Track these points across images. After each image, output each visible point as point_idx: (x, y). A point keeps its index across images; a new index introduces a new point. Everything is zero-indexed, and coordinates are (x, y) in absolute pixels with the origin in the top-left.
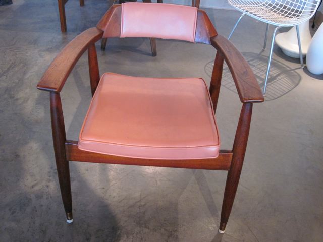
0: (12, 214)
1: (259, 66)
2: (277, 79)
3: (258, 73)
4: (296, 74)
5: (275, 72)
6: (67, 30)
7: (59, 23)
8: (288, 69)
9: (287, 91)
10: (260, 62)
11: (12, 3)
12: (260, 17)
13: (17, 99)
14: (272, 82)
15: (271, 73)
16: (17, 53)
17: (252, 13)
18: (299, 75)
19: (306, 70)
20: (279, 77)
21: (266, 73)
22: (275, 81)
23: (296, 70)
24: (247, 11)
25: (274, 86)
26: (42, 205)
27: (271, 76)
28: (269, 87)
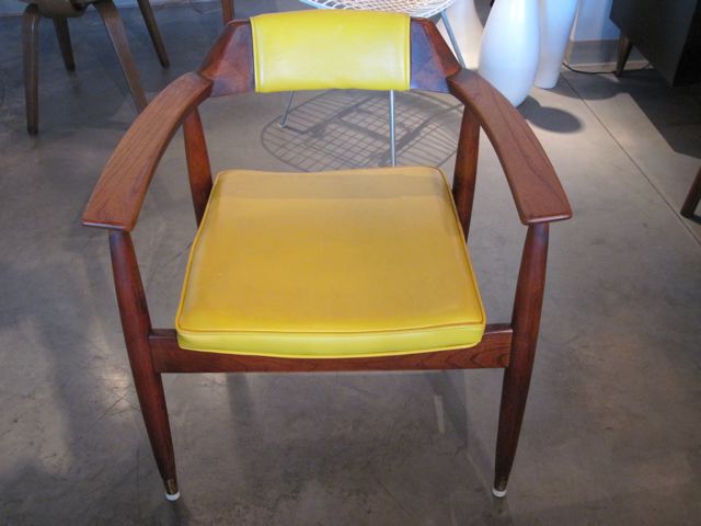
2: (423, 134)
3: (370, 124)
5: (414, 119)
8: (446, 107)
14: (411, 143)
20: (425, 129)
21: (390, 121)
22: (417, 139)
25: (415, 151)
27: (407, 129)
28: (405, 155)
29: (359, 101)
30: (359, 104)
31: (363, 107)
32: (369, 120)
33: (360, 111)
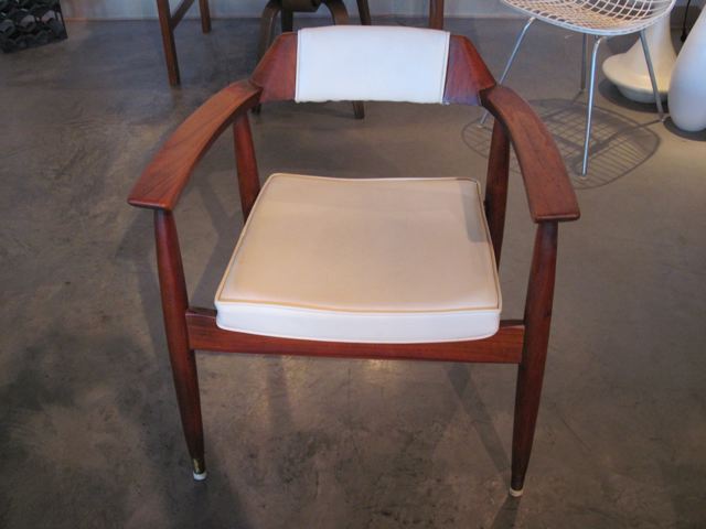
0: (106, 420)
1: (573, 124)
2: (611, 146)
3: (562, 133)
4: (649, 133)
5: (604, 132)
6: (182, 80)
7: (164, 70)
8: (632, 124)
9: (631, 166)
10: (574, 116)
11: (66, 37)
12: (563, 20)
13: (95, 217)
14: (600, 152)
15: (597, 135)
16: (87, 131)
17: (545, 15)
18: (656, 135)
19: (670, 125)
20: (615, 142)
22: (606, 149)
23: (650, 127)
24: (538, 12)
25: (604, 159)
26: (161, 402)
27: (597, 140)
28: (595, 161)
29: (552, 112)
30: (552, 115)
31: (556, 117)
32: (561, 129)
33: (553, 121)
